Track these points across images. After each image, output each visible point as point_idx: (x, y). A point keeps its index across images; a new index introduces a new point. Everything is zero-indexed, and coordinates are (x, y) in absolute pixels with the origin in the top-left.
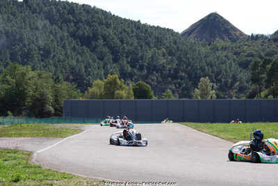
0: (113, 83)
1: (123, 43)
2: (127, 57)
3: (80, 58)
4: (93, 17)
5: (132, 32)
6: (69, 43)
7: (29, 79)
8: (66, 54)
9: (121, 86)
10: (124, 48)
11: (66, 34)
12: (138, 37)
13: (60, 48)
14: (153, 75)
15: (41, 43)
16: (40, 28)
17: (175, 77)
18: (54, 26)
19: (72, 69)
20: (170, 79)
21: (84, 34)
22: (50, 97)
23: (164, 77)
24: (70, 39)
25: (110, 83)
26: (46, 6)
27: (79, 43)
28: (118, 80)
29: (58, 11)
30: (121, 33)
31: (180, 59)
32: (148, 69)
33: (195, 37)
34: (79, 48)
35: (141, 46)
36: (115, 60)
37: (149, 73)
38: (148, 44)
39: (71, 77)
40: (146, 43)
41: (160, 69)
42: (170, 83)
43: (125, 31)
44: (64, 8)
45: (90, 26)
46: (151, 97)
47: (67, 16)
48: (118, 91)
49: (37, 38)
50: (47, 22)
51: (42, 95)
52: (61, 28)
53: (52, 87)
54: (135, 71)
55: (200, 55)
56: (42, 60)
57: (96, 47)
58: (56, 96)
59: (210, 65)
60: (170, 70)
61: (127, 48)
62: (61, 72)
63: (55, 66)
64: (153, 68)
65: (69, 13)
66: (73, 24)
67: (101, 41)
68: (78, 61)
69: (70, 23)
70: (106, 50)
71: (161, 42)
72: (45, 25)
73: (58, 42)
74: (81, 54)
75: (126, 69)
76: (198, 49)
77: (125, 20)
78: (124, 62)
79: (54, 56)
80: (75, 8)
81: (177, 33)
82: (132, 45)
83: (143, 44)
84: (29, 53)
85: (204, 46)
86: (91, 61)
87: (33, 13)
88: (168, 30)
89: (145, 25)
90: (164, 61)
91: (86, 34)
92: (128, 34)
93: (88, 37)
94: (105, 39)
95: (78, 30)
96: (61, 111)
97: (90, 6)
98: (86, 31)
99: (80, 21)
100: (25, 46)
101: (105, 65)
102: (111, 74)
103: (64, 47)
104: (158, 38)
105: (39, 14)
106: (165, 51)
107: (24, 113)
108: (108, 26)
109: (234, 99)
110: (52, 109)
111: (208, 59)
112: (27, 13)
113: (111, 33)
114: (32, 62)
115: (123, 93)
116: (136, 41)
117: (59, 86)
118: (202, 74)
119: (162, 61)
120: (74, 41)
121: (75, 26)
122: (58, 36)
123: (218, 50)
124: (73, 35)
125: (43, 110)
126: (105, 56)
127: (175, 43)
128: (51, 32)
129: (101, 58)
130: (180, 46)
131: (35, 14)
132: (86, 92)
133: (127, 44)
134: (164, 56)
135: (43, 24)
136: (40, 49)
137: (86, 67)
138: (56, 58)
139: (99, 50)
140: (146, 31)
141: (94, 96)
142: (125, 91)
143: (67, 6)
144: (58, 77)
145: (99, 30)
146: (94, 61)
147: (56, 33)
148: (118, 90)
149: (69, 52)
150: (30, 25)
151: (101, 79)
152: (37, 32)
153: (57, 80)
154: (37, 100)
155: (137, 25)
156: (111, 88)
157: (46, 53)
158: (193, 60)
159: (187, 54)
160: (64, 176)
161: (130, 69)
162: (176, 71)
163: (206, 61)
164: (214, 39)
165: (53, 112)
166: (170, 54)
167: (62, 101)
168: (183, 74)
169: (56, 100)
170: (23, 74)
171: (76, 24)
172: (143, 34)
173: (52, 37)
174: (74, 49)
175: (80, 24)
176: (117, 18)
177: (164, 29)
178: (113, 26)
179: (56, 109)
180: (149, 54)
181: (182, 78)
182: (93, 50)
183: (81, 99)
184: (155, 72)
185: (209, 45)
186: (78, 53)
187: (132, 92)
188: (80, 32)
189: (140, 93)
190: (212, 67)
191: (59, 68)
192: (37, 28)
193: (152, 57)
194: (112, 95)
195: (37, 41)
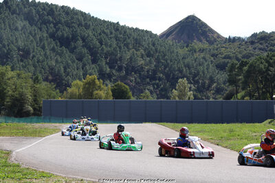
0: (92, 83)
1: (101, 44)
2: (106, 58)
3: (59, 59)
4: (72, 18)
5: (111, 33)
6: (49, 44)
7: (9, 79)
8: (45, 54)
9: (100, 87)
10: (102, 49)
11: (45, 35)
12: (117, 39)
13: (39, 49)
14: (132, 76)
15: (21, 44)
16: (20, 28)
17: (153, 78)
18: (34, 27)
19: (52, 69)
20: (148, 80)
21: (63, 35)
22: (29, 97)
23: (143, 78)
24: (49, 40)
25: (89, 83)
26: (25, 7)
27: (58, 44)
28: (97, 81)
29: (38, 12)
30: (100, 34)
31: (158, 60)
32: (127, 70)
33: (174, 39)
34: (58, 49)
35: (120, 48)
36: (94, 61)
37: (127, 73)
38: (127, 45)
39: (50, 78)
40: (125, 45)
41: (138, 70)
42: (148, 84)
43: (104, 32)
44: (44, 9)
45: (69, 27)
46: (129, 98)
47: (46, 17)
48: (96, 92)
49: (16, 39)
50: (27, 23)
51: (21, 95)
52: (41, 29)
53: (32, 87)
54: (114, 71)
55: (177, 56)
56: (22, 61)
57: (75, 48)
58: (35, 96)
59: (188, 66)
60: (148, 71)
61: (106, 49)
62: (41, 72)
63: (35, 66)
64: (132, 69)
65: (48, 14)
66: (52, 25)
67: (80, 42)
68: (57, 61)
69: (50, 24)
70: (85, 51)
71: (139, 43)
72: (24, 25)
73: (37, 43)
74: (61, 55)
75: (105, 69)
76: (175, 51)
77: (104, 21)
78: (103, 63)
79: (34, 56)
80: (55, 9)
81: (156, 35)
82: (110, 46)
83: (122, 45)
84: (8, 53)
85: (182, 47)
86: (69, 62)
87: (12, 14)
88: (147, 32)
89: (124, 27)
90: (143, 62)
91: (65, 35)
92: (107, 35)
93: (67, 38)
94: (84, 40)
95: (57, 31)
96: (39, 111)
97: (69, 8)
98: (66, 32)
99: (60, 22)
100: (4, 46)
101: (84, 65)
102: (90, 75)
103: (43, 48)
104: (136, 40)
105: (19, 14)
106: (143, 53)
107: (3, 112)
108: (87, 27)
109: (211, 100)
110: (31, 109)
111: (186, 61)
112: (7, 14)
113: (91, 34)
114: (11, 62)
115: (102, 93)
116: (115, 42)
117: (38, 86)
118: (180, 75)
119: (141, 62)
120: (53, 42)
121: (55, 27)
122: (38, 36)
123: (195, 52)
124: (52, 36)
125: (22, 109)
126: (84, 57)
127: (154, 45)
128: (30, 33)
129: (80, 59)
130: (159, 48)
131: (15, 15)
132: (65, 92)
133: (106, 45)
134: (142, 57)
135: (22, 25)
136: (19, 50)
137: (65, 68)
138: (35, 59)
139: (77, 50)
140: (125, 32)
141: (72, 96)
142: (104, 92)
143: (46, 7)
144: (37, 78)
145: (79, 31)
146: (73, 62)
147: (35, 34)
148: (97, 90)
149: (48, 53)
150: (10, 25)
151: (80, 80)
152: (17, 33)
153: (36, 80)
154: (16, 99)
155: (116, 27)
156: (90, 88)
157: (25, 54)
158: (171, 61)
159: (165, 55)
160: (43, 175)
161: (108, 69)
162: (155, 72)
163: (184, 63)
164: (192, 41)
165: (32, 112)
166: (149, 55)
167: (41, 101)
168: (161, 75)
169: (35, 100)
170: (3, 74)
171: (55, 25)
172: (122, 35)
173: (31, 38)
174: (53, 50)
175: (60, 25)
176: (96, 20)
177: (143, 31)
178: (92, 27)
179: (34, 109)
180: (128, 55)
181: (160, 79)
182: (72, 51)
183: (60, 99)
184: (133, 73)
185: (187, 46)
186: (58, 53)
187: (111, 93)
188: (60, 33)
189: (119, 94)
190: (189, 68)
191: (38, 69)
192: (16, 29)
193: (131, 58)
194: (91, 95)
195: (17, 42)
